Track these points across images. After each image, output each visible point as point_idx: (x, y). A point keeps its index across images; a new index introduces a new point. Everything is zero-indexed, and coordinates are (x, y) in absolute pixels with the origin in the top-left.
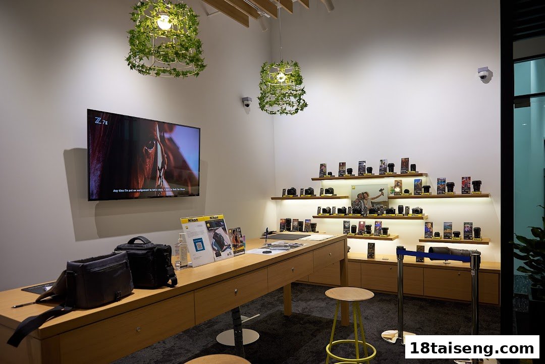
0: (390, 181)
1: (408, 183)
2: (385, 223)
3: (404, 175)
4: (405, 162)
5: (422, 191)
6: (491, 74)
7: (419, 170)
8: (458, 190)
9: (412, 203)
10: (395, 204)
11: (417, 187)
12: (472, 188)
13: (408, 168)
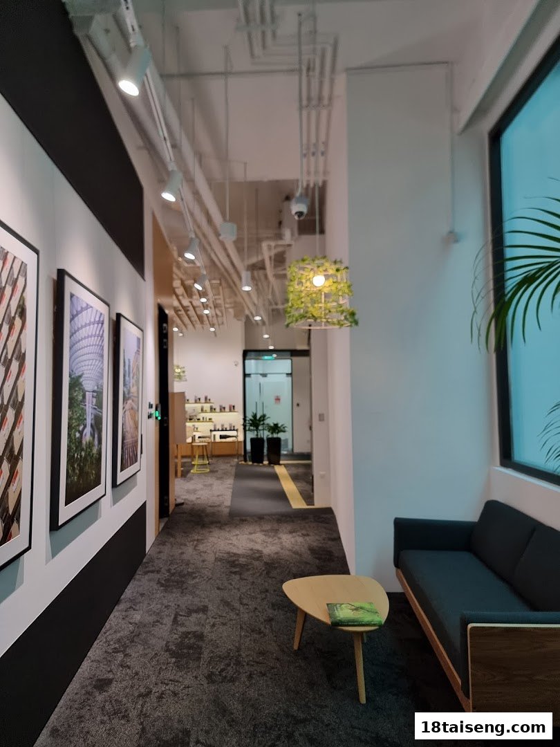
0: (198, 406)
1: (207, 407)
2: (197, 424)
3: (206, 402)
4: (206, 398)
5: (212, 410)
6: (238, 363)
7: (212, 401)
8: (227, 409)
9: (208, 415)
10: (201, 416)
11: (211, 408)
12: (232, 408)
13: (207, 400)
